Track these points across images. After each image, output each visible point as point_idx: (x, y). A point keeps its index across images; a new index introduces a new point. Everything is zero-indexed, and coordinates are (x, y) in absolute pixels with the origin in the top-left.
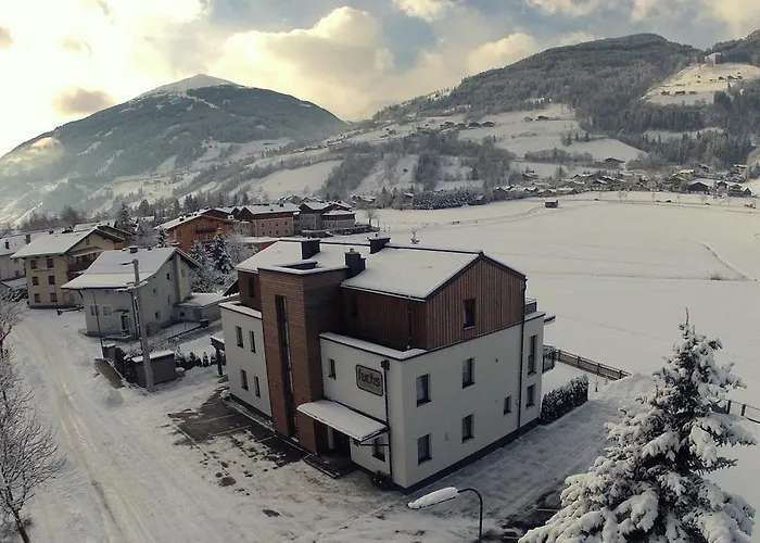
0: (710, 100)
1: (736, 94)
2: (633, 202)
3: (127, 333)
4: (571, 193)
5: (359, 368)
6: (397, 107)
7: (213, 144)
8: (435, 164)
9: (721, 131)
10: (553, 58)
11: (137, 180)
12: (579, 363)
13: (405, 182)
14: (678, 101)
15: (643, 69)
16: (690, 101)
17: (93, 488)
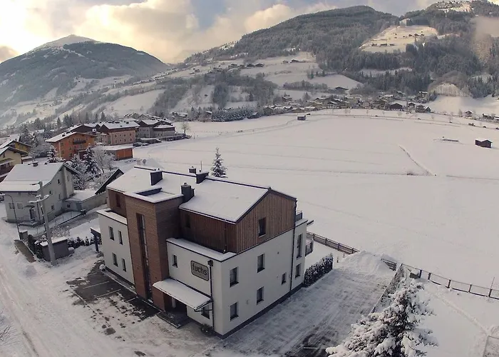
0: (404, 50)
1: (421, 46)
2: (354, 116)
3: (34, 220)
4: (314, 110)
5: (193, 263)
6: (199, 55)
7: (81, 79)
8: (225, 91)
9: (410, 70)
10: (302, 21)
11: (32, 104)
12: (326, 242)
13: (206, 103)
14: (382, 50)
15: (359, 29)
16: (390, 50)
17: (24, 337)
